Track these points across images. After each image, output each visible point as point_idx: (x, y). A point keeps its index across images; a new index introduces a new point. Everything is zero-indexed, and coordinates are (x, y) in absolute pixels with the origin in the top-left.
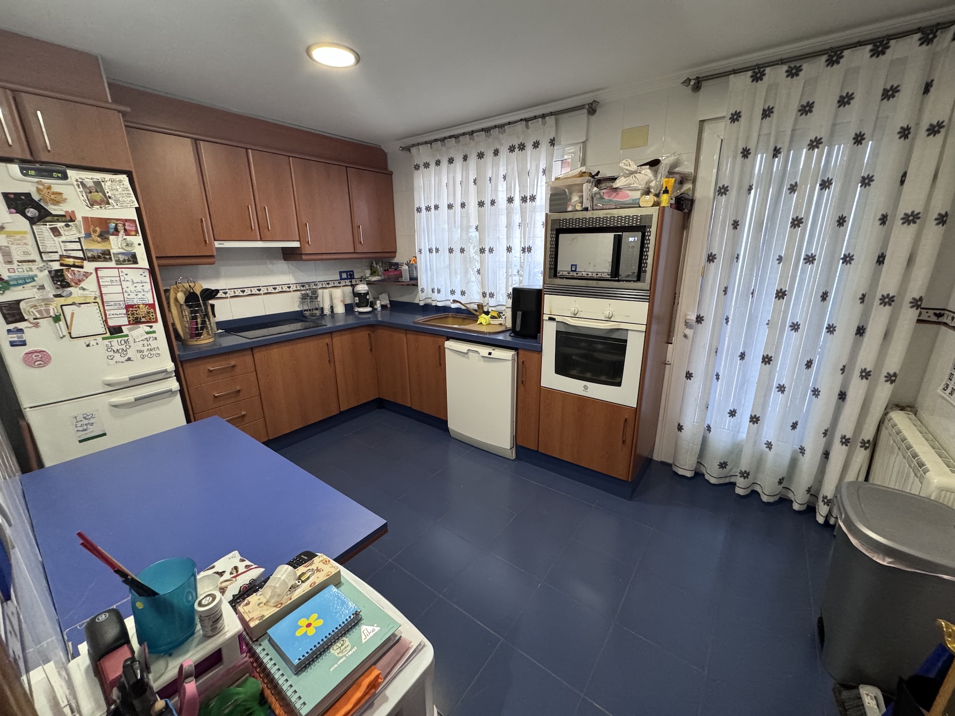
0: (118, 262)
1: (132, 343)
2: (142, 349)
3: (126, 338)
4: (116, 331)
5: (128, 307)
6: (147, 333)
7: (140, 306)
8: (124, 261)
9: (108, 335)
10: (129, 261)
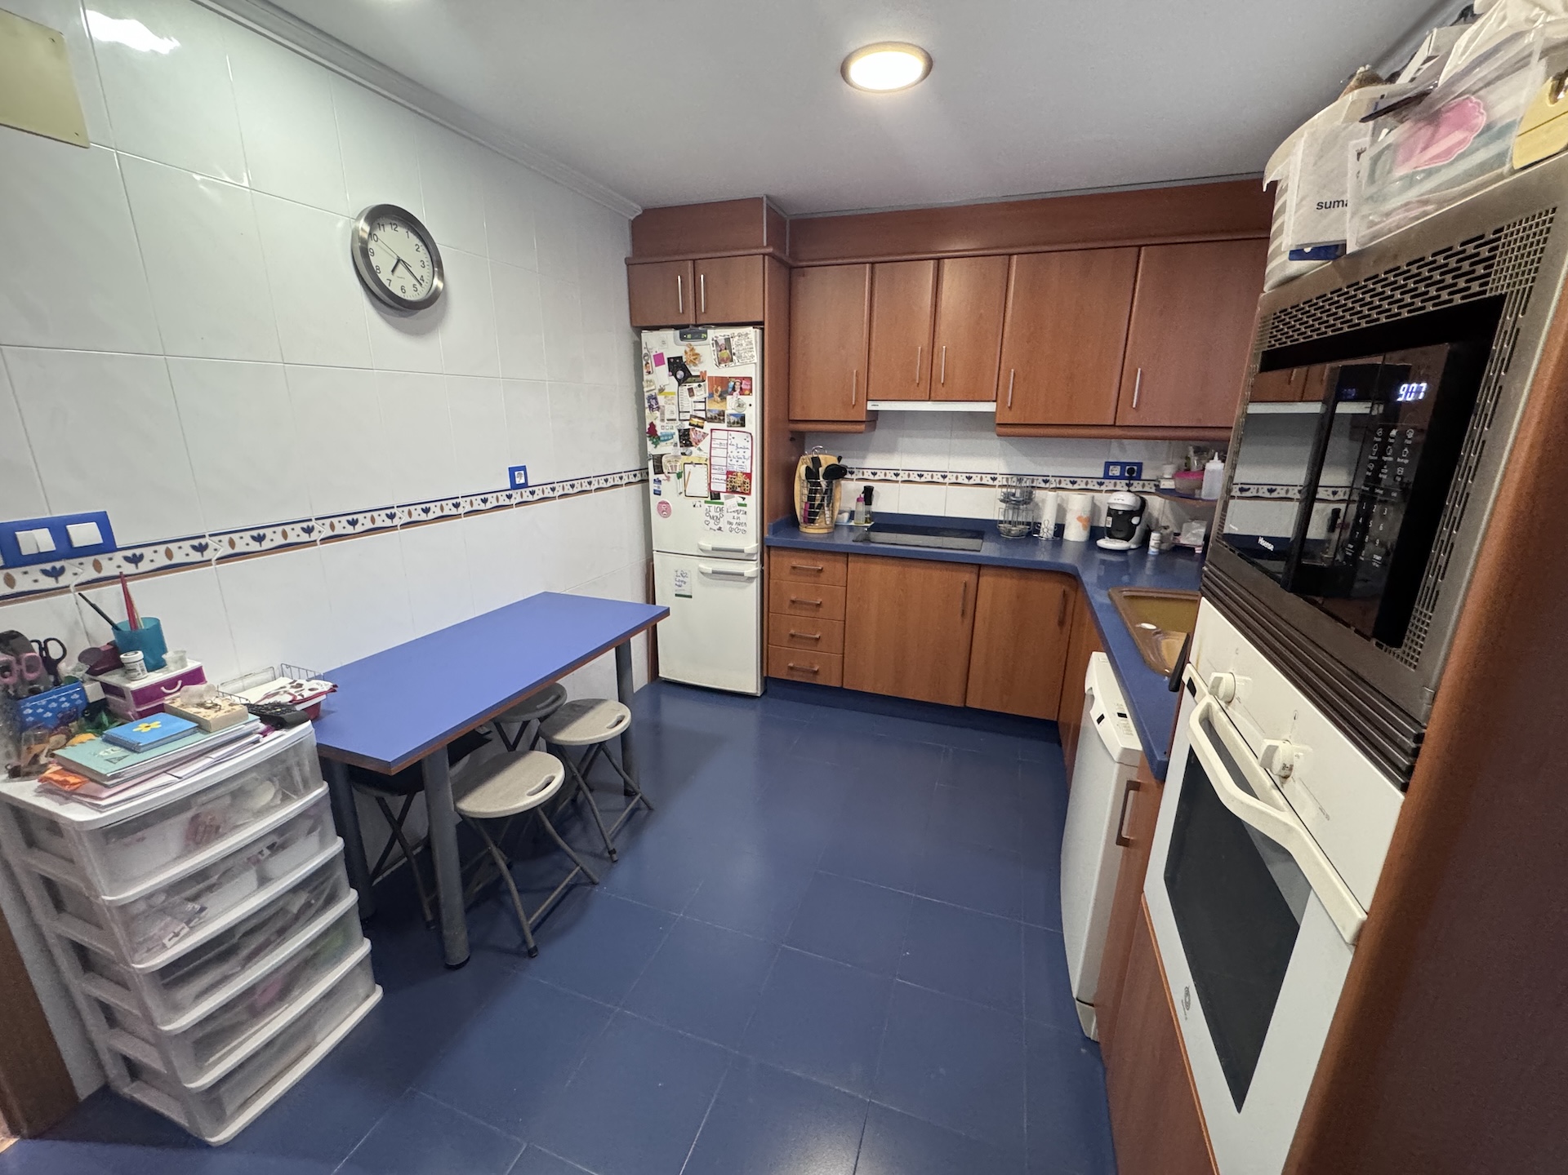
0: (730, 424)
1: (725, 513)
2: (732, 521)
3: (721, 506)
4: (715, 496)
5: (729, 473)
6: (740, 505)
7: (739, 474)
8: (734, 423)
9: (709, 499)
10: (738, 423)
